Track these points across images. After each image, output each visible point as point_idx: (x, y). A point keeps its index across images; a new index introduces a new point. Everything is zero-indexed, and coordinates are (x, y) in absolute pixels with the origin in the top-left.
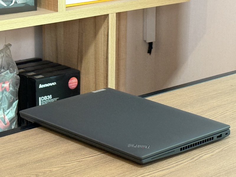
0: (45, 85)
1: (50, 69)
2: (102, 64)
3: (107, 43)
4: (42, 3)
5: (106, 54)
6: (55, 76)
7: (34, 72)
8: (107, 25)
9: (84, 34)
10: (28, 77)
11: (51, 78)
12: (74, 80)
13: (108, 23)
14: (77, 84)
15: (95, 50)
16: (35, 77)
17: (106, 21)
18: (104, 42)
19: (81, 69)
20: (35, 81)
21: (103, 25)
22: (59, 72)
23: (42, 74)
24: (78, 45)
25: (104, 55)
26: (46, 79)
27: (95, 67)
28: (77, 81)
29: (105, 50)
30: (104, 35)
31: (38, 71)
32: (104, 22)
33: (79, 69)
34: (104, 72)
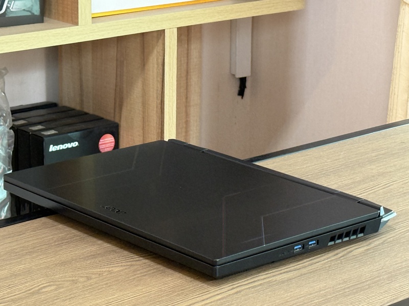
0: (59, 146)
1: (70, 121)
2: (155, 112)
3: (162, 77)
4: (54, 11)
5: (160, 96)
6: (77, 131)
7: (42, 126)
8: (161, 48)
9: (125, 62)
10: (31, 133)
11: (69, 134)
12: (109, 139)
13: (164, 44)
14: (113, 145)
15: (143, 90)
16: (42, 133)
17: (160, 41)
18: (157, 77)
19: (120, 121)
20: (43, 141)
21: (156, 47)
22: (83, 126)
23: (55, 128)
24: (115, 80)
25: (157, 97)
26: (61, 136)
27: (143, 118)
28: (114, 140)
29: (159, 90)
30: (158, 64)
31: (48, 123)
32: (158, 42)
33: (117, 121)
34: (158, 125)
